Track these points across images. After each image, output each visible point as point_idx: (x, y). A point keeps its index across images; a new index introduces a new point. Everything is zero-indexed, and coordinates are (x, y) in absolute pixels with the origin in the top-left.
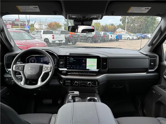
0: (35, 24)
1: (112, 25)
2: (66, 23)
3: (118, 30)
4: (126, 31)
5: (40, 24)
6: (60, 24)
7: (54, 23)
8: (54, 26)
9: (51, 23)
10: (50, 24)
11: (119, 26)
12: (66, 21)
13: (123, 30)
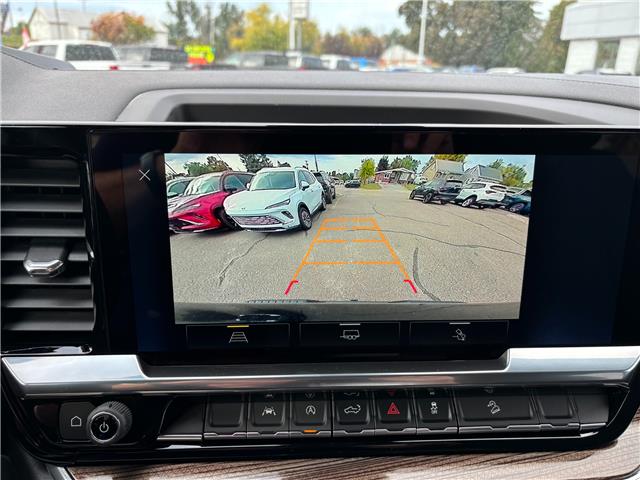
0: (33, 22)
1: (366, 32)
2: (174, 20)
3: (387, 56)
4: (420, 57)
5: (59, 24)
6: (148, 24)
7: (121, 18)
8: (120, 31)
9: (108, 18)
10: (103, 23)
11: (395, 39)
12: (173, 12)
13: (410, 55)
